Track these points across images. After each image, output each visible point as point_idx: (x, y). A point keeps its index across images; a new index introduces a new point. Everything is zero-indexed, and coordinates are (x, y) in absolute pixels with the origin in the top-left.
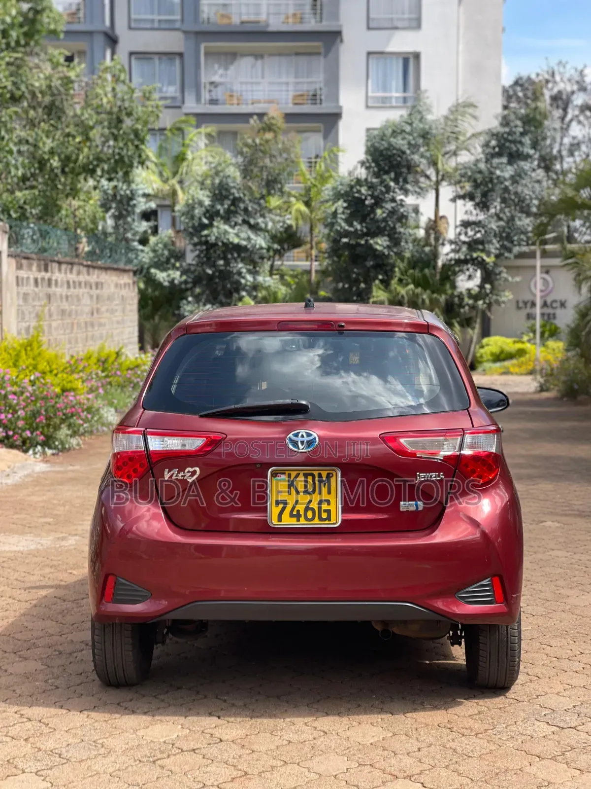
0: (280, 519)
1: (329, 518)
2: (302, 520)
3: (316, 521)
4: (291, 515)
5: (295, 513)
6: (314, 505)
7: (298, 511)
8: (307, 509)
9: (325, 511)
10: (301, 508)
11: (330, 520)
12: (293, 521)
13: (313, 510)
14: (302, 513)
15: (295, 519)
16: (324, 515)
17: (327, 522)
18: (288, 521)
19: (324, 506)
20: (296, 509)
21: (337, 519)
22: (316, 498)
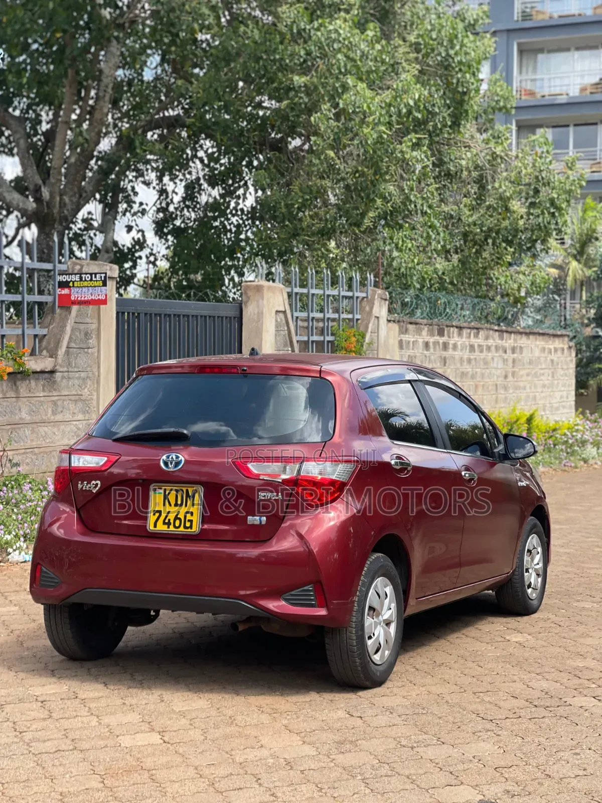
0: (155, 526)
1: (191, 527)
2: (172, 528)
3: (182, 529)
4: (164, 523)
5: (167, 521)
6: (181, 516)
7: (169, 520)
8: (176, 518)
9: (189, 520)
10: (171, 517)
11: (191, 528)
12: (165, 528)
13: (180, 519)
14: (172, 521)
15: (166, 526)
16: (188, 524)
17: (189, 530)
18: (161, 527)
19: (189, 517)
20: (168, 518)
21: (195, 529)
22: (183, 510)
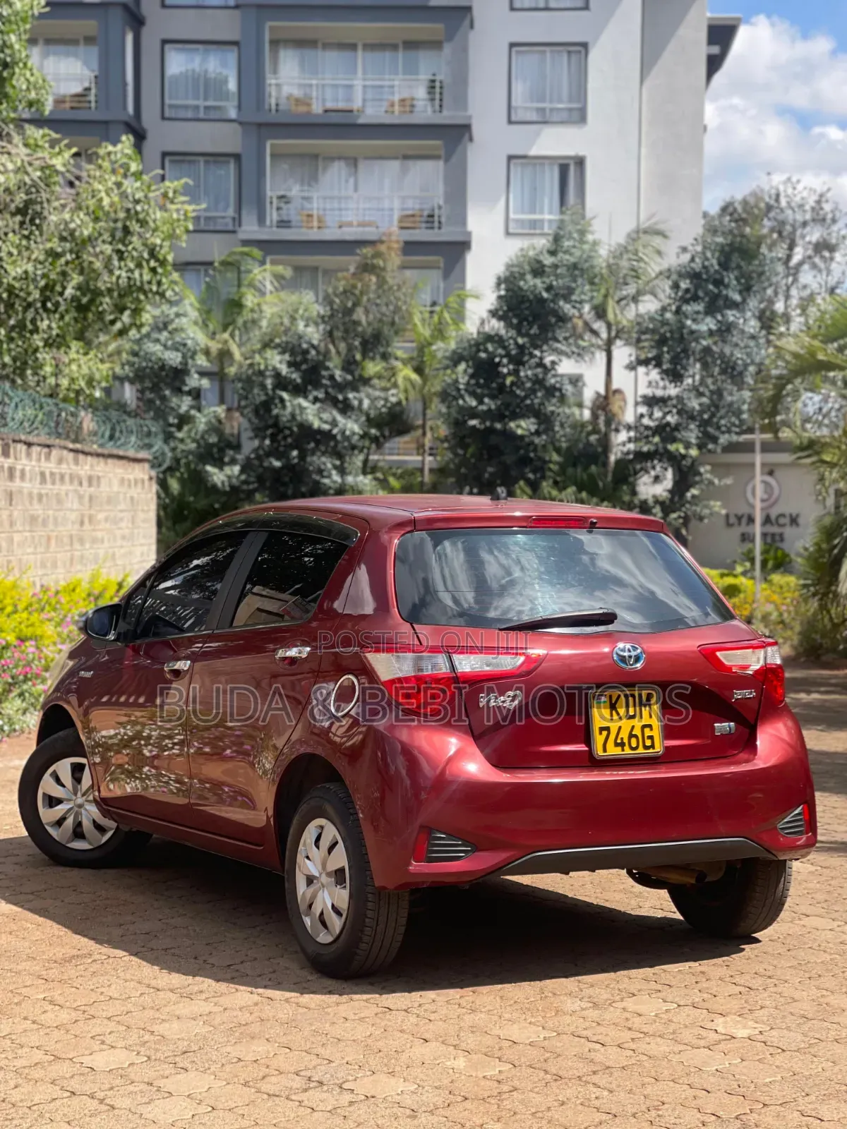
0: (605, 750)
1: (653, 746)
2: (627, 748)
3: (641, 749)
4: (617, 745)
6: (637, 732)
7: (622, 739)
8: (631, 736)
9: (648, 738)
10: (624, 735)
11: (654, 748)
12: (618, 751)
13: (636, 736)
14: (626, 741)
15: (620, 748)
17: (651, 750)
18: (613, 751)
19: (647, 732)
20: (620, 736)
21: (659, 748)
22: (637, 723)
